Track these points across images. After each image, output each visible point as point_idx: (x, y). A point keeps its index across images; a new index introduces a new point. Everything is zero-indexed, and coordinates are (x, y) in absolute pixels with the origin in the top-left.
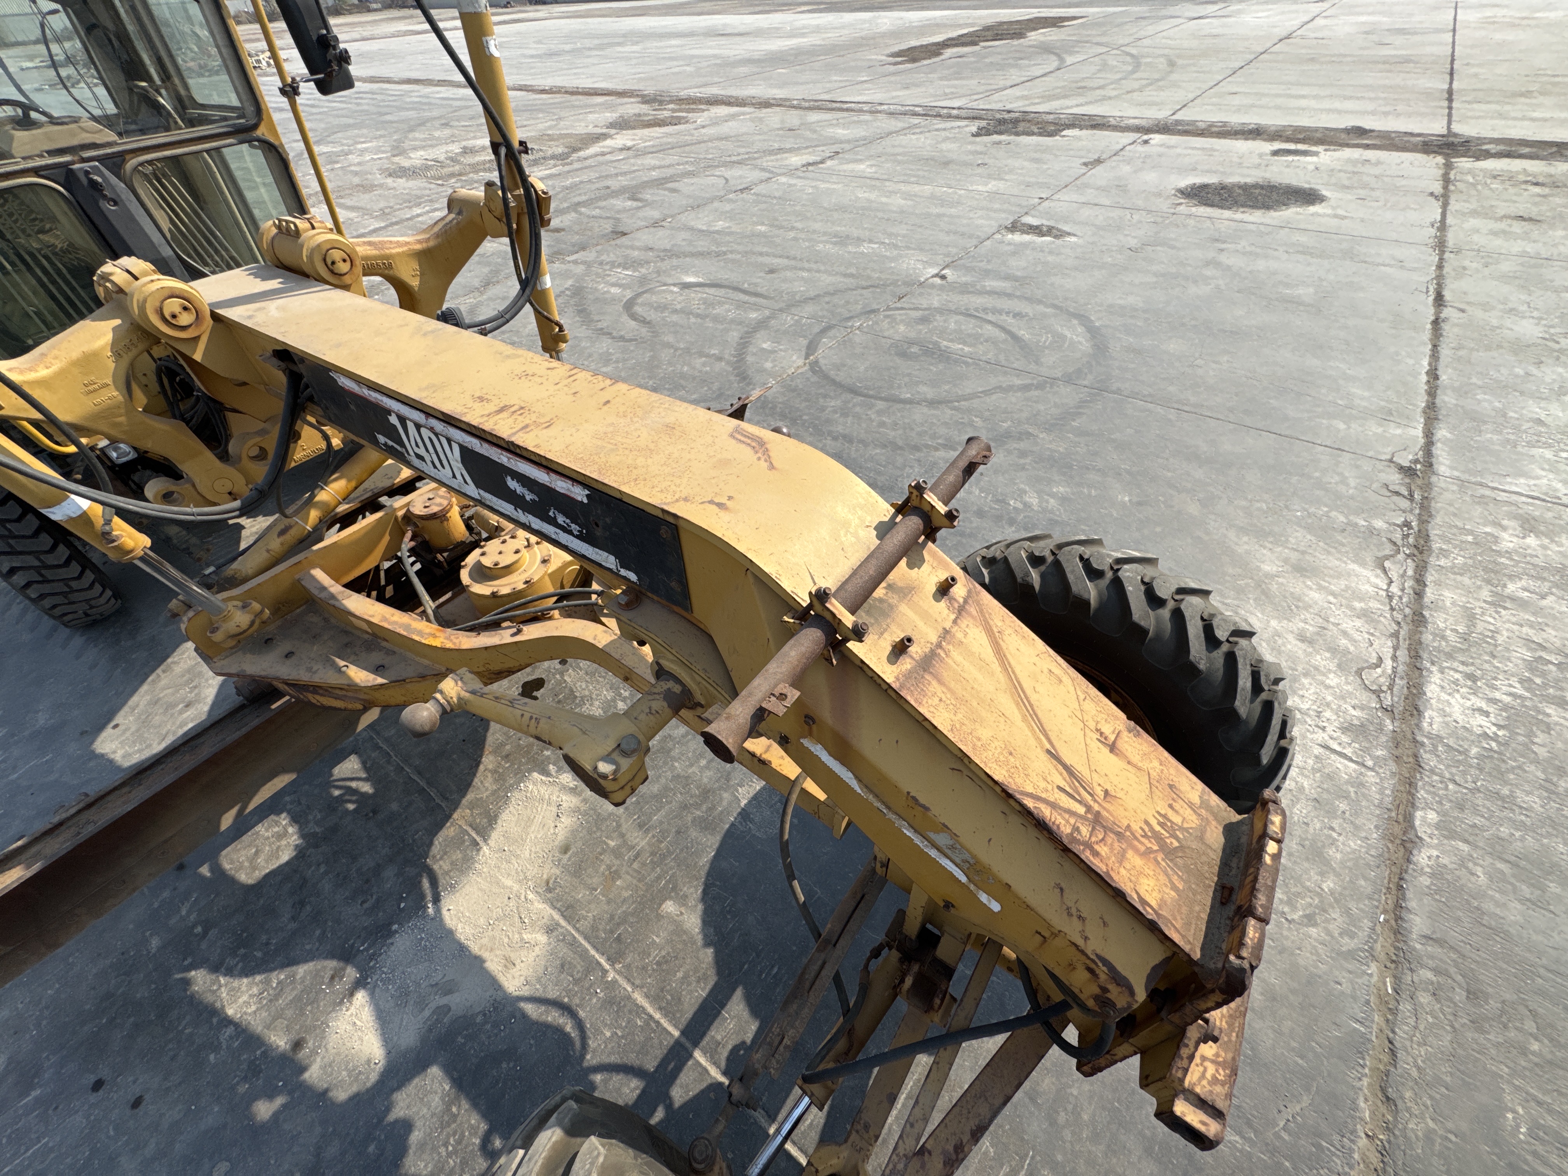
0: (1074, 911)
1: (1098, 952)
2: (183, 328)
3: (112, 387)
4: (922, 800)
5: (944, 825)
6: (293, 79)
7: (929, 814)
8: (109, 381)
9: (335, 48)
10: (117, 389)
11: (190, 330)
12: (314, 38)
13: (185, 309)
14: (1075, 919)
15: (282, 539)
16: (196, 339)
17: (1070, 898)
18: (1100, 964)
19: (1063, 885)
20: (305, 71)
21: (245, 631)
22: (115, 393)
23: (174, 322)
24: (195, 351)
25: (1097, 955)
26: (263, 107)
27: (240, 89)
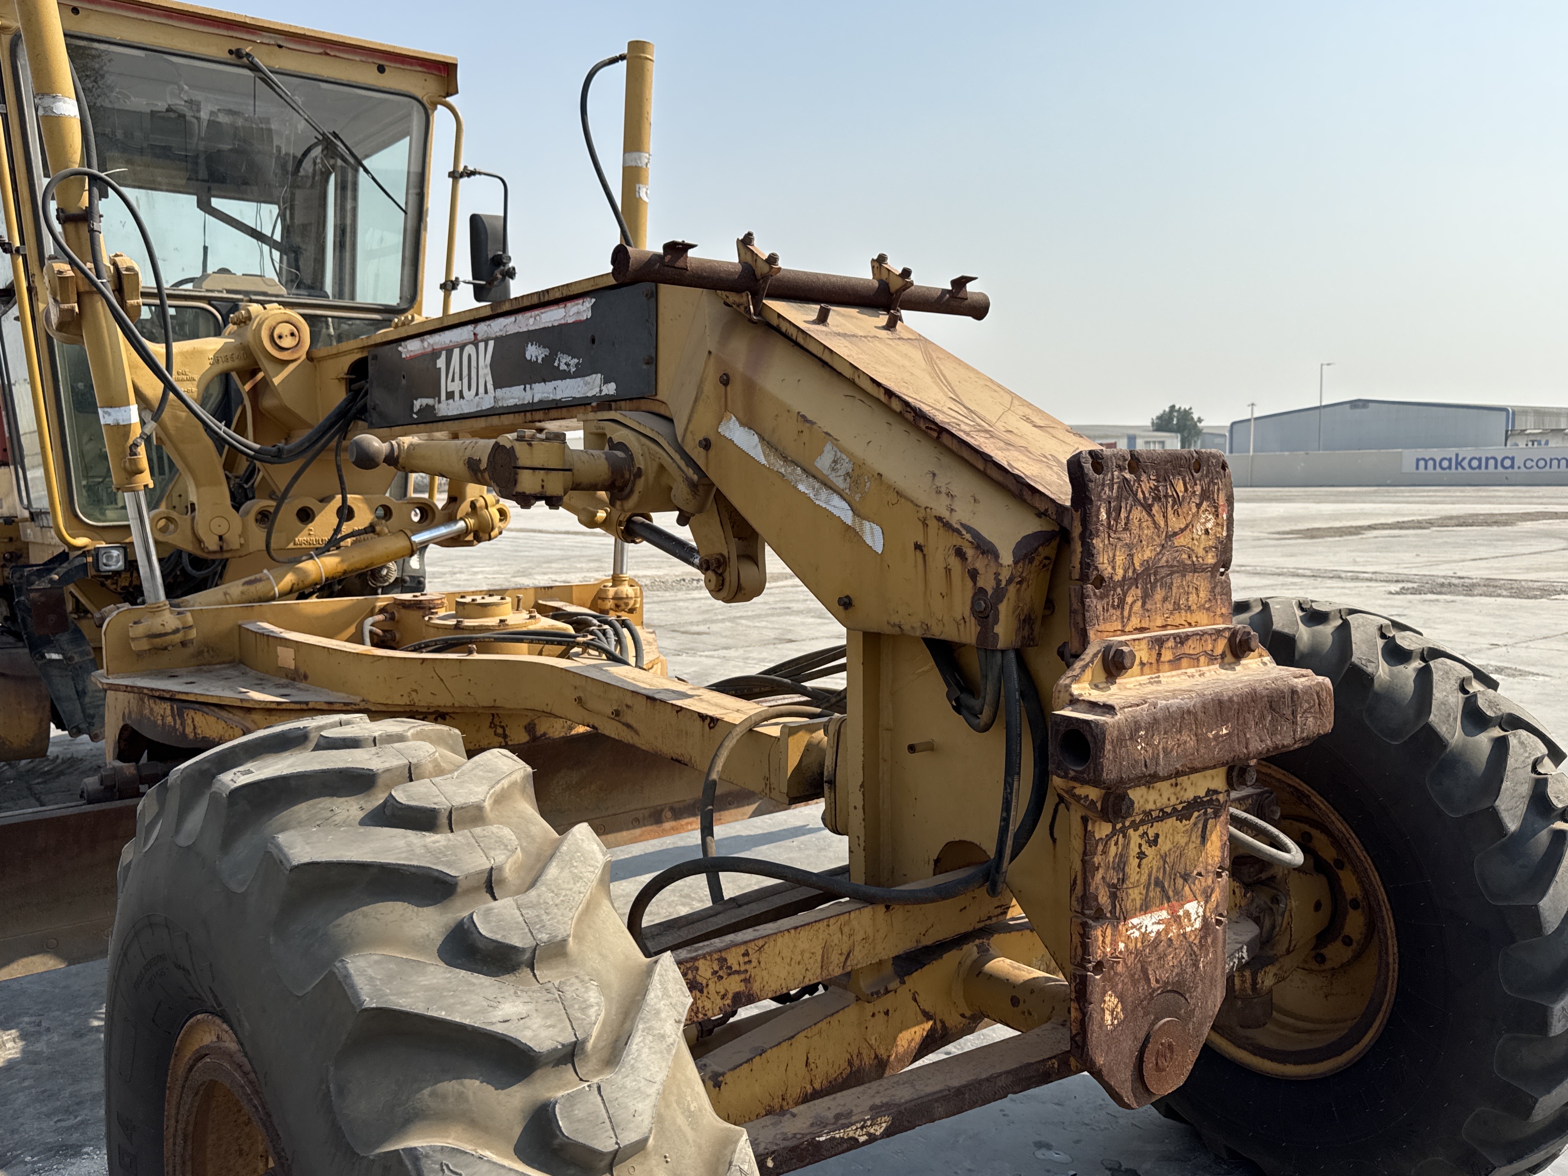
0: (943, 490)
1: (963, 522)
2: (282, 349)
3: (196, 383)
4: (809, 417)
5: (827, 433)
6: (457, 279)
7: (815, 427)
8: (197, 377)
9: (504, 264)
10: (198, 387)
11: (286, 353)
12: (490, 256)
13: (292, 334)
14: (943, 496)
15: (246, 588)
16: (286, 363)
17: (941, 481)
18: (964, 532)
19: (936, 472)
20: (470, 278)
21: (166, 634)
22: (195, 389)
23: (277, 341)
24: (277, 374)
25: (962, 524)
26: (419, 298)
27: (406, 283)
